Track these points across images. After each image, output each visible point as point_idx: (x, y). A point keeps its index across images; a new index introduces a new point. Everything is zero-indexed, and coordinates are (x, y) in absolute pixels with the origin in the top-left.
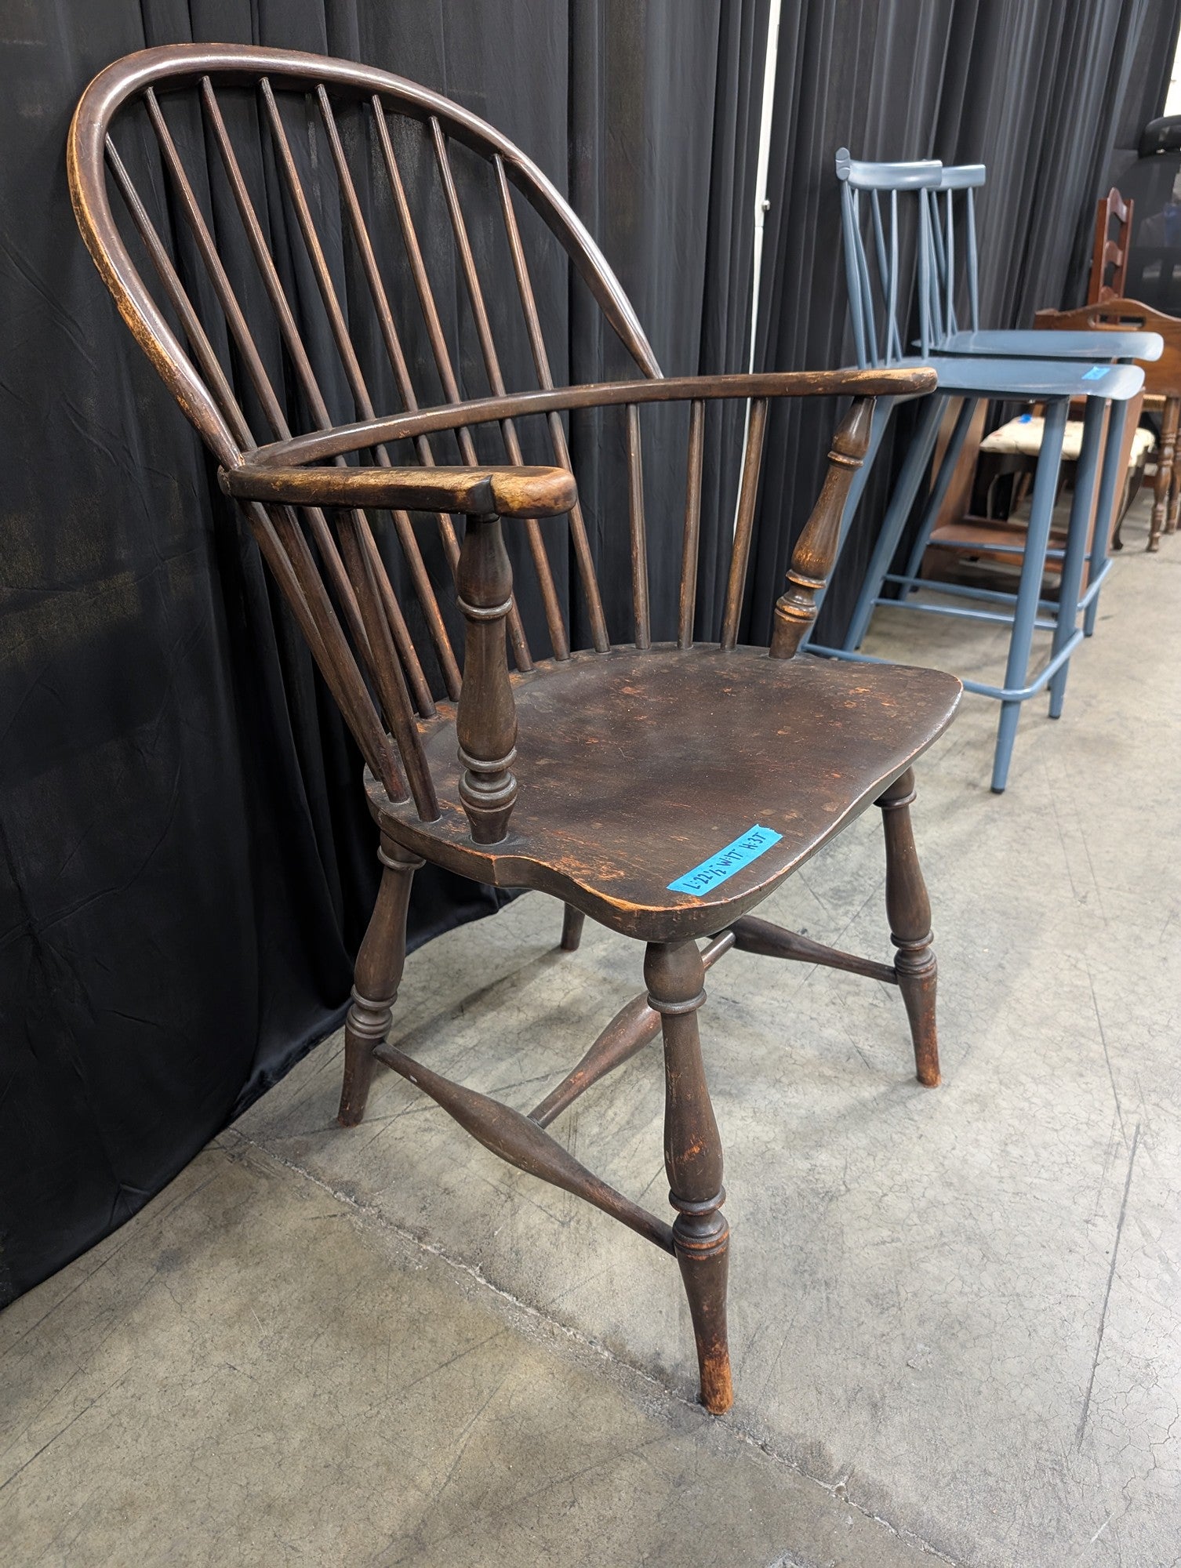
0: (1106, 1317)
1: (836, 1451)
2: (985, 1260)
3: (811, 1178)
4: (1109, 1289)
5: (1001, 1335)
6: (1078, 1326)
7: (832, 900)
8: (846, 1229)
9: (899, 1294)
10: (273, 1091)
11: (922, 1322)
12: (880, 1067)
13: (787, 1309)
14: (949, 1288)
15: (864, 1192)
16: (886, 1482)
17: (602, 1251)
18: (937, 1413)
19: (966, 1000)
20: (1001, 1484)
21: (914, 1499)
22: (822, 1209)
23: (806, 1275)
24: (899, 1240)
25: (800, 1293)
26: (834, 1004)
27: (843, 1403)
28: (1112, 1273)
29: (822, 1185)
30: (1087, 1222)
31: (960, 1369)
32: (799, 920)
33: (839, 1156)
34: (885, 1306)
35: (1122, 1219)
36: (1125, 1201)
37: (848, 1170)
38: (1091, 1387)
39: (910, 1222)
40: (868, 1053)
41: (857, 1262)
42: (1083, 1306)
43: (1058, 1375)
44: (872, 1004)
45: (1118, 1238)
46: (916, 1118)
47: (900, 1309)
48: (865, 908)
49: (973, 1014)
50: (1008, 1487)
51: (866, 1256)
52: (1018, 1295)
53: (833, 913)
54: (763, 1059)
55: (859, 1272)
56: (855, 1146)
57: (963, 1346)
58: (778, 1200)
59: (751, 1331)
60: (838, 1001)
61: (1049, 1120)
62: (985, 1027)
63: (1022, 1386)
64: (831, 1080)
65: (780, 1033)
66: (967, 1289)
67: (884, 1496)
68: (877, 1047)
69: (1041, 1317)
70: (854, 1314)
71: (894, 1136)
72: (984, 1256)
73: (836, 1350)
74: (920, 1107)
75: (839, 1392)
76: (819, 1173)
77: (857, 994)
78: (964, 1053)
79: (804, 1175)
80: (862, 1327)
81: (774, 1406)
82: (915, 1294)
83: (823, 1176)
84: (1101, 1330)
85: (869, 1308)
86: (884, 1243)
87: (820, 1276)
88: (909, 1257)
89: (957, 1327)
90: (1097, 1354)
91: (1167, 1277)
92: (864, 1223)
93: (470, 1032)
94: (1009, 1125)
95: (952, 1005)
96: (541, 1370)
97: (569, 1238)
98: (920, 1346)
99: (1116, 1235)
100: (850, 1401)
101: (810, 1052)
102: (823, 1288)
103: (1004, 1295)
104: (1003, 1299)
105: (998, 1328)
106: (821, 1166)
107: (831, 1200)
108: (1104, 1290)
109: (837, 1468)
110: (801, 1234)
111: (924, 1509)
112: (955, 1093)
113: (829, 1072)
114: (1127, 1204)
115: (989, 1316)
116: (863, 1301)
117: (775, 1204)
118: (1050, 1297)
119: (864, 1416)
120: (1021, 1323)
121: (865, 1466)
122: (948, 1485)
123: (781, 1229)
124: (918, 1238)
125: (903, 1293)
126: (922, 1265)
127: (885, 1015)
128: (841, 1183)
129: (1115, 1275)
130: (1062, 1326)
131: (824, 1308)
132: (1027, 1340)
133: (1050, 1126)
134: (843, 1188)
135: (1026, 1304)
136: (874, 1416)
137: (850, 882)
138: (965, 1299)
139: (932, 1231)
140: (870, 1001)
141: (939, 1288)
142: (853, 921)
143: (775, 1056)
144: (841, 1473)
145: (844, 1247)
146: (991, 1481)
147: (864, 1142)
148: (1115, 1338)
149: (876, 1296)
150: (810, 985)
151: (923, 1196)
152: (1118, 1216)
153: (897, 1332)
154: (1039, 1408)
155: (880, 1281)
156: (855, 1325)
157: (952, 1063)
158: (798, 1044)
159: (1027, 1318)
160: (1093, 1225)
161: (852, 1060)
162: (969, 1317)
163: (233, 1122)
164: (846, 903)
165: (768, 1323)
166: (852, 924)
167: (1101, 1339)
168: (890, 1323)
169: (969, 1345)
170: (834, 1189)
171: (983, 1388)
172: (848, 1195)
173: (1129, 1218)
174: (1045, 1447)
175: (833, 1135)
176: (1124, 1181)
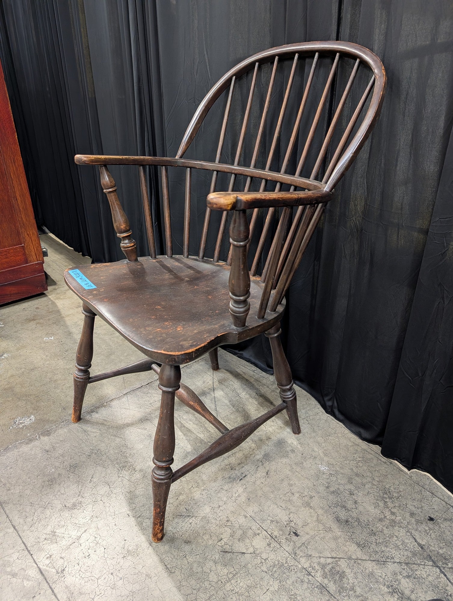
0: (16, 533)
1: (46, 438)
2: (64, 506)
3: (131, 468)
4: (23, 542)
5: (38, 494)
6: (21, 521)
7: (330, 566)
8: (104, 469)
9: (72, 473)
10: (234, 356)
11: (59, 474)
12: (176, 520)
13: (89, 443)
14: (64, 489)
15: (115, 482)
16: (29, 445)
17: (137, 409)
18: (33, 465)
19: (208, 595)
20: (6, 470)
21: (20, 449)
22: (116, 465)
23: (96, 452)
24: (90, 482)
25: (92, 448)
26: (228, 521)
27: (54, 445)
28: (27, 548)
29: (126, 470)
30: (51, 556)
31: (39, 477)
32: (308, 537)
33: (135, 481)
34: (71, 467)
35: (41, 573)
36: (47, 582)
37: (128, 481)
38: (4, 510)
39: (94, 490)
40: (187, 520)
41: (90, 467)
42: (25, 528)
43: (15, 503)
44: (222, 539)
45: (36, 564)
46: (139, 519)
47: (67, 471)
48: (318, 584)
49: (195, 592)
50: (4, 471)
51: (91, 470)
52: (45, 508)
53: (315, 560)
54: (200, 476)
55: (87, 466)
56: (137, 488)
57: (44, 482)
58: (128, 455)
59: (88, 433)
60: (229, 524)
61: (106, 580)
62: (182, 592)
63: (21, 491)
64: (176, 496)
65: (213, 489)
66: (59, 493)
67: (27, 443)
68: (190, 526)
69: (33, 511)
70: (74, 459)
71: (134, 505)
72: (66, 506)
73: (69, 449)
74: (144, 524)
75: (58, 445)
76: (132, 471)
77: (232, 536)
78: (168, 566)
79: (133, 467)
80: (70, 458)
81: (65, 430)
82: (69, 477)
83: (130, 472)
84: (14, 528)
85: (74, 463)
86: (92, 477)
87: (93, 455)
88: (82, 482)
89: (51, 484)
90: (9, 520)
91: (8, 569)
92: (103, 475)
93: (248, 396)
94: (114, 558)
95: (207, 583)
96: (110, 392)
97: (145, 404)
98: (53, 470)
99: (38, 563)
100: (53, 447)
101: (197, 495)
102: (89, 454)
103: (48, 503)
104: (48, 502)
105: (41, 495)
106: (134, 473)
107: (118, 470)
108: (24, 540)
109: (41, 437)
110: (111, 456)
111: (17, 450)
112: (145, 545)
113: (181, 498)
114: (45, 581)
115: (46, 494)
116: (77, 462)
117: (126, 454)
118: (37, 518)
119: (47, 448)
120: (36, 503)
121: (37, 443)
122: (17, 458)
123: (116, 451)
124: (87, 489)
125: (72, 474)
126: (76, 485)
127: (210, 542)
128: (123, 476)
129: (25, 549)
130: (25, 515)
131: (82, 452)
132: (31, 501)
133: (103, 578)
134: (121, 475)
135: (40, 509)
136: (45, 450)
137: (353, 589)
138: (56, 491)
139: (86, 495)
140: (225, 540)
141: (66, 485)
142: (304, 568)
143: (199, 481)
144: (39, 437)
145: (98, 466)
146: (8, 468)
147: (137, 492)
148: (9, 530)
149: (76, 467)
150: (246, 517)
151: (101, 500)
152: (44, 572)
153: (62, 466)
154: (12, 491)
155: (80, 470)
156: (72, 457)
157: (164, 556)
158: (204, 493)
159: (36, 506)
160: (47, 558)
161: (185, 510)
162: (50, 488)
163: (224, 349)
164: (325, 573)
165: (88, 437)
166: (300, 566)
167: (12, 525)
168: (66, 466)
169: (43, 484)
170: (122, 472)
171: (29, 480)
172: (117, 476)
173: (39, 576)
174: (3, 486)
175: (147, 483)
176: (55, 590)
